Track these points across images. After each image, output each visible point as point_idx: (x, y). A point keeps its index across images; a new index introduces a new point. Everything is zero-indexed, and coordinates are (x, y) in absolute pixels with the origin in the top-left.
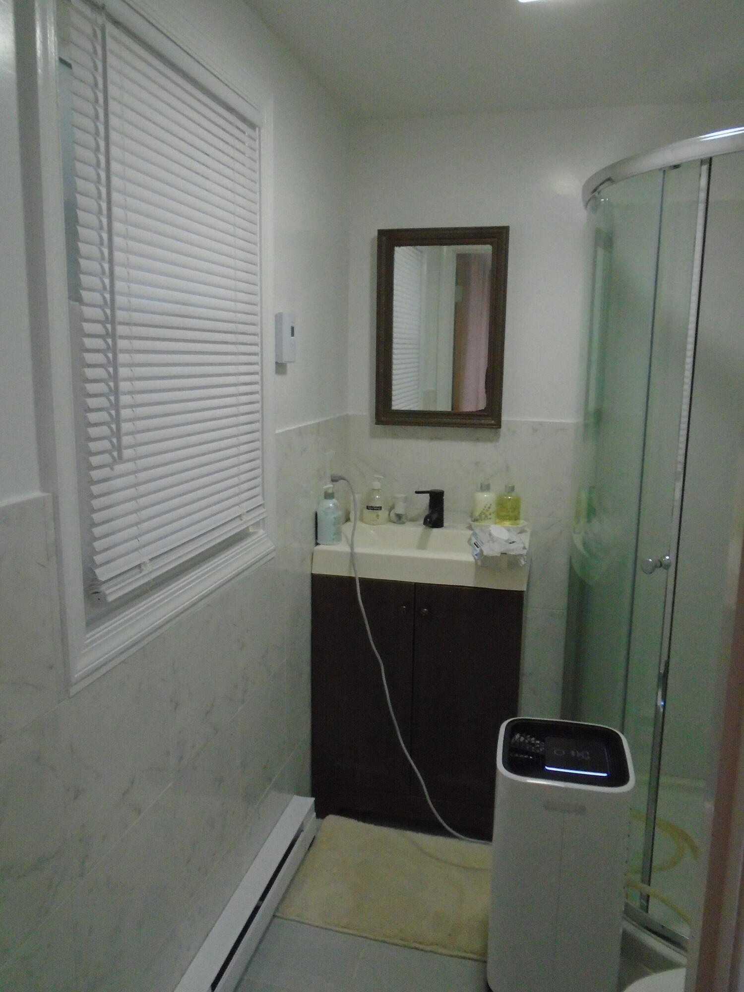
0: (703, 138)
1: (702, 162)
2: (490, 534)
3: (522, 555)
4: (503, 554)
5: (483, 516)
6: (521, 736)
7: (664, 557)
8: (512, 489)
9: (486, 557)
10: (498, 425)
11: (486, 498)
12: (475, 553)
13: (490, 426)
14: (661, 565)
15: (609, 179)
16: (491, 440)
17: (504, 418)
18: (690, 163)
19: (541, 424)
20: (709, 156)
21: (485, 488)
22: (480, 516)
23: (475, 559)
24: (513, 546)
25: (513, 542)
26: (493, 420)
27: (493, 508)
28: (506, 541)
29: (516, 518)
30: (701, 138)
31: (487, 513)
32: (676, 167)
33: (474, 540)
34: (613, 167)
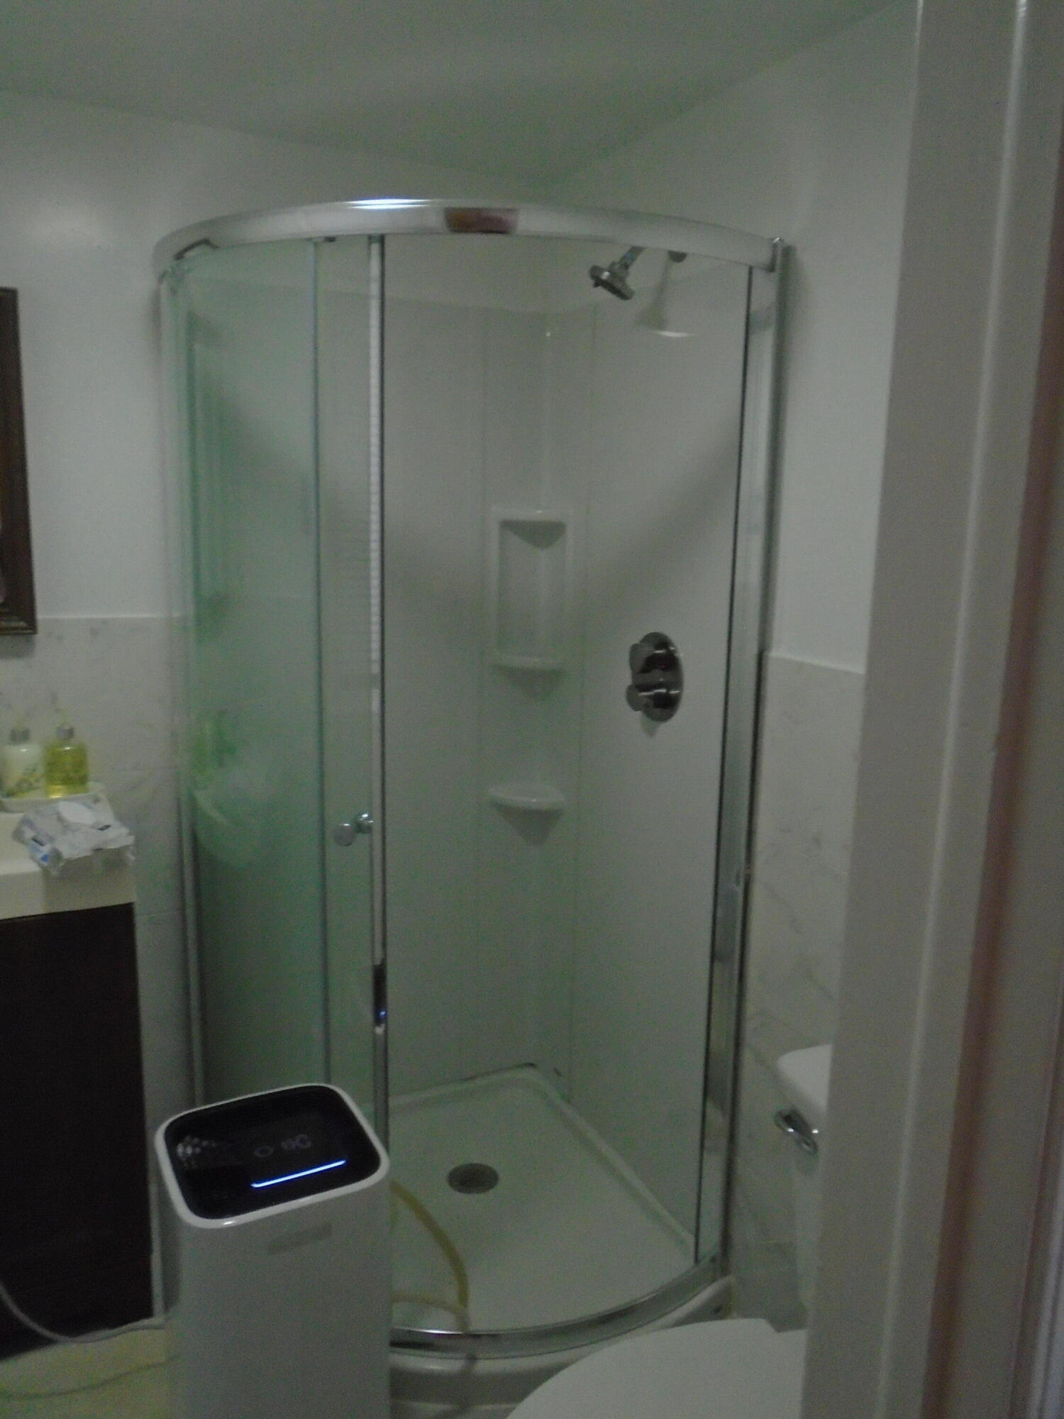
0: (358, 205)
1: (370, 238)
2: (60, 819)
3: (127, 847)
4: (98, 850)
5: (25, 785)
6: (185, 1147)
7: (360, 814)
8: (71, 733)
9: (69, 862)
10: (32, 626)
11: (25, 755)
12: (39, 856)
13: (15, 632)
14: (360, 828)
15: (206, 242)
16: (18, 655)
17: (41, 615)
18: (351, 239)
19: (105, 622)
20: (379, 232)
21: (20, 736)
22: (19, 785)
23: (40, 865)
24: (110, 834)
25: (108, 827)
26: (22, 620)
27: (41, 770)
28: (92, 827)
29: (83, 780)
30: (354, 205)
31: (32, 780)
32: (331, 239)
33: (29, 834)
34: (211, 223)
